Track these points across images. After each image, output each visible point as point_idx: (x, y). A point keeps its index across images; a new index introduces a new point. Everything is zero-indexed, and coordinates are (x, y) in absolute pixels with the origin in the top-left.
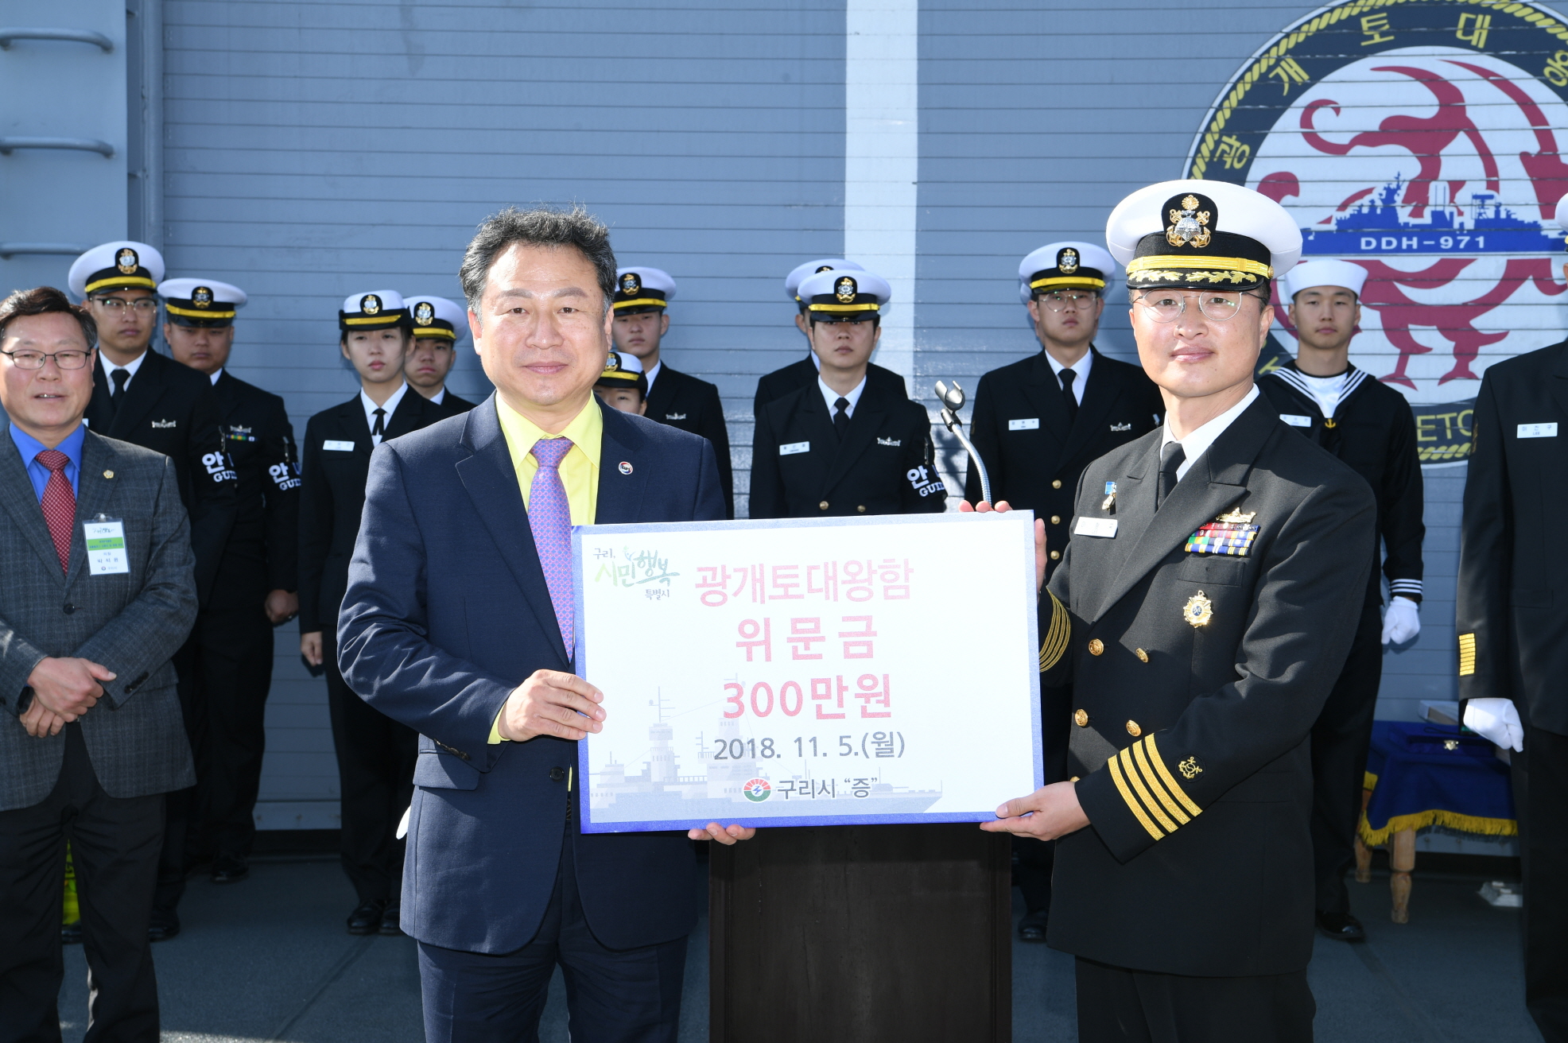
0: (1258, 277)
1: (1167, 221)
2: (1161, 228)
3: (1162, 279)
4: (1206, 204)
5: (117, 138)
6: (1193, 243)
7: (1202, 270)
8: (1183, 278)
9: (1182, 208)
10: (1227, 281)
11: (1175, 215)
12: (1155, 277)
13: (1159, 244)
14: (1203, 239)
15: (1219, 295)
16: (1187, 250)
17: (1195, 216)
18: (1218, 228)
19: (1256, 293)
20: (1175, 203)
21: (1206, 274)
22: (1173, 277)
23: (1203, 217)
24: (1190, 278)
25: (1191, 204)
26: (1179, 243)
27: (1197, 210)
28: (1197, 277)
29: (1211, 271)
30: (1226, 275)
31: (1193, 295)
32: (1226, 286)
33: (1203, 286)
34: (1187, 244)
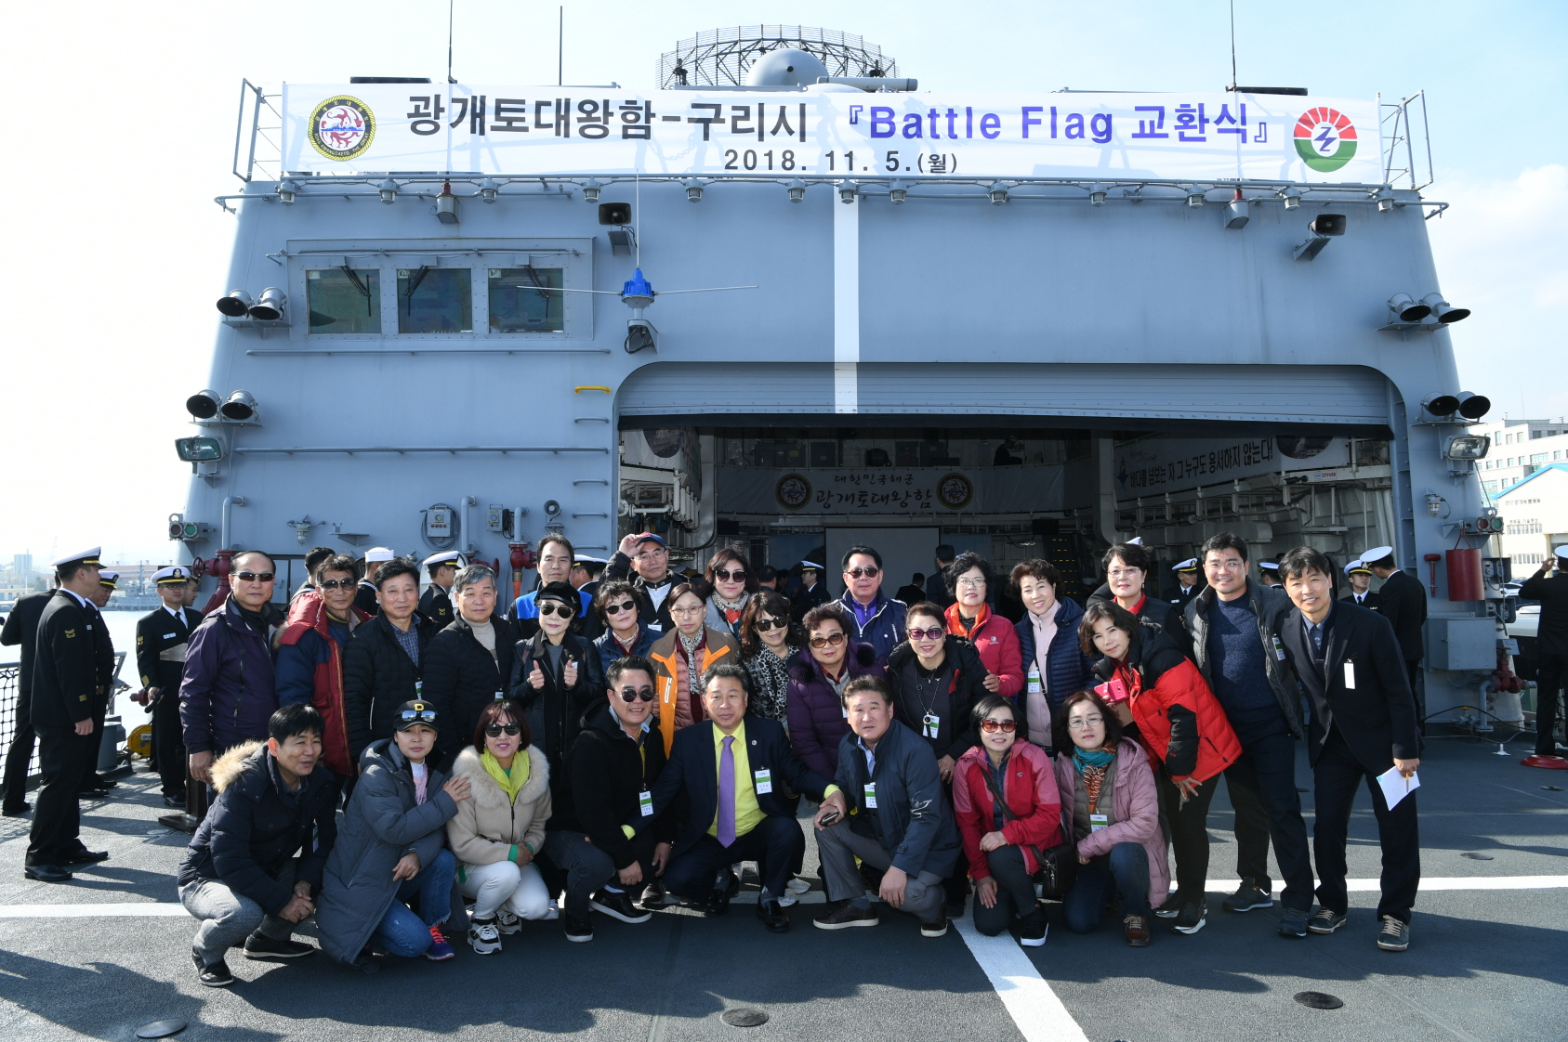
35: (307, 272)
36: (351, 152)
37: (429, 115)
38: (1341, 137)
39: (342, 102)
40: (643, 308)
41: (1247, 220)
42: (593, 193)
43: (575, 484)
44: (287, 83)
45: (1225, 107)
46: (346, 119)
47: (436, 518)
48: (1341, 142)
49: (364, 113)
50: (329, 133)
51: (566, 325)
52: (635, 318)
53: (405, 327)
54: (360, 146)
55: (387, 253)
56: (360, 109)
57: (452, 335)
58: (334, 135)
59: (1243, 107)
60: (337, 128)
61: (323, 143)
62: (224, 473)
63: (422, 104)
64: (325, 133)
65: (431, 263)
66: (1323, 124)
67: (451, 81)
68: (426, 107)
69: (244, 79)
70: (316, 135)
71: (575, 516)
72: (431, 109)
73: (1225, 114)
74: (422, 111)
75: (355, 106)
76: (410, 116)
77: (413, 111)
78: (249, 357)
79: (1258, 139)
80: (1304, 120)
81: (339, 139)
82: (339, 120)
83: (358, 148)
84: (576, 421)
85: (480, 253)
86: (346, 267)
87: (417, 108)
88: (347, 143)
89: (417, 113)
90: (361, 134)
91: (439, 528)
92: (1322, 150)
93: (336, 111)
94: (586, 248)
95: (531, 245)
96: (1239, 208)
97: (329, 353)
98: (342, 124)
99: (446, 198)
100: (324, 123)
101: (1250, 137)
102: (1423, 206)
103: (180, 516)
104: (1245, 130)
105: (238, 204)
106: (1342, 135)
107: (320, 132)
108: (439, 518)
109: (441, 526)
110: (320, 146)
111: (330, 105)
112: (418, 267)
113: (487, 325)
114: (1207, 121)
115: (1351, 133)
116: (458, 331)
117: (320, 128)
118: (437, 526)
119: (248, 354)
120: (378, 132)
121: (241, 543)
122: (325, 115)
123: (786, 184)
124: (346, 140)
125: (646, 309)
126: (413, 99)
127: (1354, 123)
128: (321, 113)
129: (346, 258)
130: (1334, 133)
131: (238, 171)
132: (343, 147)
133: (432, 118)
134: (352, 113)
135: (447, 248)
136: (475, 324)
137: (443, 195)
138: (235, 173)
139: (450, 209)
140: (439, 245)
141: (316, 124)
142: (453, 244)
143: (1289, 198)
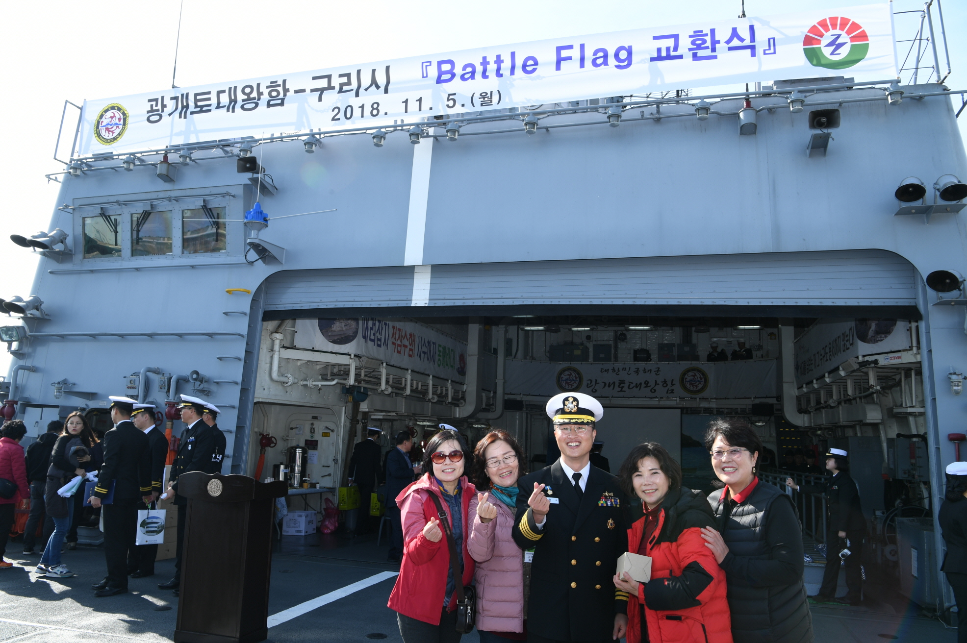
0: (592, 421)
1: (564, 405)
2: (562, 407)
3: (564, 421)
4: (575, 399)
5: (239, 380)
6: (572, 411)
7: (575, 419)
8: (570, 421)
9: (568, 401)
10: (583, 422)
11: (567, 403)
12: (562, 421)
13: (562, 411)
14: (575, 409)
15: (580, 426)
16: (570, 413)
17: (572, 403)
18: (579, 407)
19: (591, 425)
20: (566, 399)
21: (577, 420)
22: (567, 421)
23: (575, 403)
24: (572, 421)
25: (571, 399)
26: (568, 411)
27: (573, 401)
28: (574, 421)
29: (578, 419)
30: (582, 420)
31: (573, 426)
32: (582, 423)
33: (576, 423)
34: (571, 411)
35: (84, 219)
36: (115, 139)
37: (158, 110)
38: (851, 41)
39: (113, 108)
40: (259, 230)
41: (755, 126)
42: (245, 153)
43: (220, 359)
44: (87, 100)
45: (734, 30)
46: (114, 119)
47: (131, 383)
48: (852, 45)
49: (124, 114)
50: (104, 128)
51: (228, 246)
52: (252, 237)
53: (134, 253)
54: (119, 134)
55: (126, 203)
56: (122, 111)
57: (160, 256)
58: (107, 129)
59: (752, 28)
60: (108, 124)
61: (100, 135)
62: (26, 350)
63: (154, 103)
64: (102, 128)
65: (148, 208)
66: (832, 32)
67: (174, 87)
68: (157, 105)
69: (66, 101)
70: (98, 130)
71: (217, 383)
72: (159, 107)
73: (735, 33)
74: (155, 108)
75: (119, 109)
76: (148, 112)
77: (149, 109)
78: (51, 275)
79: (767, 52)
80: (813, 29)
81: (109, 131)
82: (111, 119)
83: (118, 136)
84: (226, 314)
85: (177, 199)
86: (103, 213)
87: (152, 106)
88: (113, 133)
89: (152, 110)
90: (121, 127)
91: (132, 389)
92: (832, 54)
93: (109, 114)
94: (240, 191)
95: (207, 192)
96: (745, 116)
97: (92, 271)
98: (111, 122)
99: (161, 164)
100: (102, 122)
101: (759, 51)
102: (951, 95)
103: (4, 378)
104: (754, 46)
105: (61, 178)
106: (853, 39)
107: (100, 128)
108: (132, 382)
109: (133, 388)
110: (99, 136)
111: (106, 111)
112: (142, 212)
113: (180, 249)
114: (718, 42)
115: (863, 36)
116: (164, 254)
117: (100, 125)
118: (130, 388)
119: (51, 273)
120: (129, 126)
121: (29, 397)
122: (104, 117)
123: (372, 134)
124: (113, 132)
125: (262, 231)
126: (150, 101)
127: (864, 27)
128: (101, 116)
129: (102, 208)
130: (844, 38)
131: (57, 158)
132: (111, 136)
133: (160, 112)
134: (118, 114)
135: (159, 197)
136: (174, 249)
137: (161, 163)
138: (55, 159)
139: (164, 172)
140: (154, 196)
141: (98, 122)
142: (161, 195)
143: (792, 102)
